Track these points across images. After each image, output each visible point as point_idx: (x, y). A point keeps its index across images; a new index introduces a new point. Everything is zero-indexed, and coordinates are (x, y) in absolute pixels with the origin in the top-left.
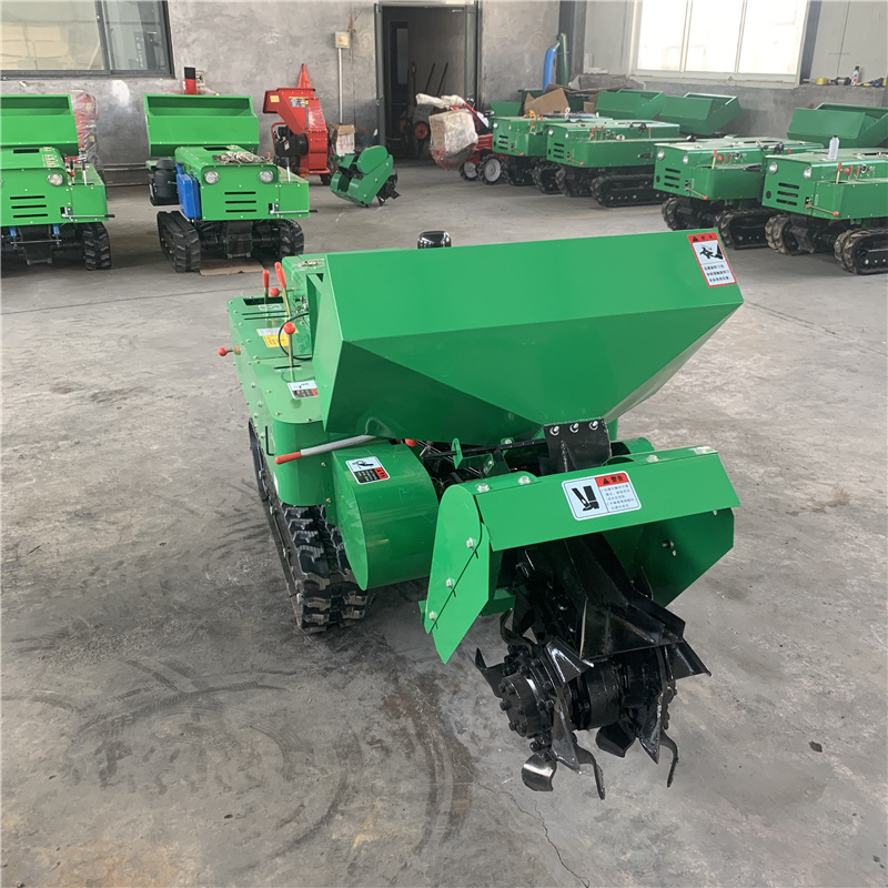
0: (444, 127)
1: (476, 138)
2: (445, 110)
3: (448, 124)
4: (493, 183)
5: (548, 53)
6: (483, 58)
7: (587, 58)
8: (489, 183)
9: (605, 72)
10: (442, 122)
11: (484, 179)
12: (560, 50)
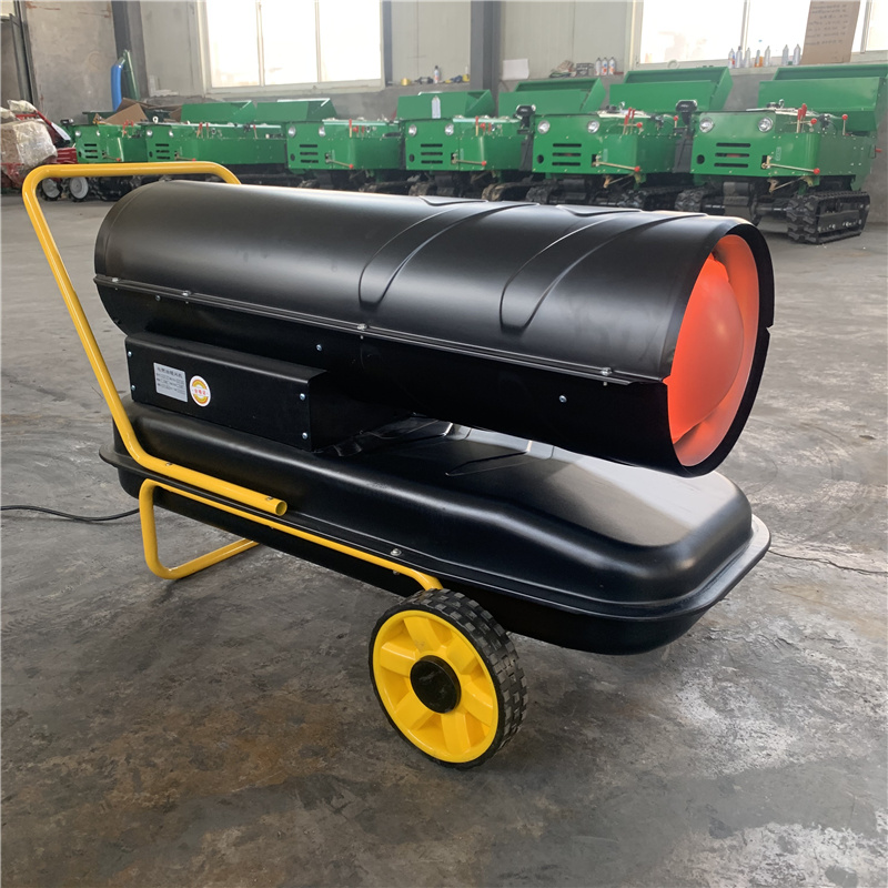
0: (15, 138)
1: (54, 150)
2: (10, 120)
3: (19, 134)
4: (81, 200)
5: (113, 69)
6: (37, 77)
7: (152, 81)
8: (76, 200)
9: (175, 93)
10: (11, 131)
11: (71, 195)
12: (126, 66)
